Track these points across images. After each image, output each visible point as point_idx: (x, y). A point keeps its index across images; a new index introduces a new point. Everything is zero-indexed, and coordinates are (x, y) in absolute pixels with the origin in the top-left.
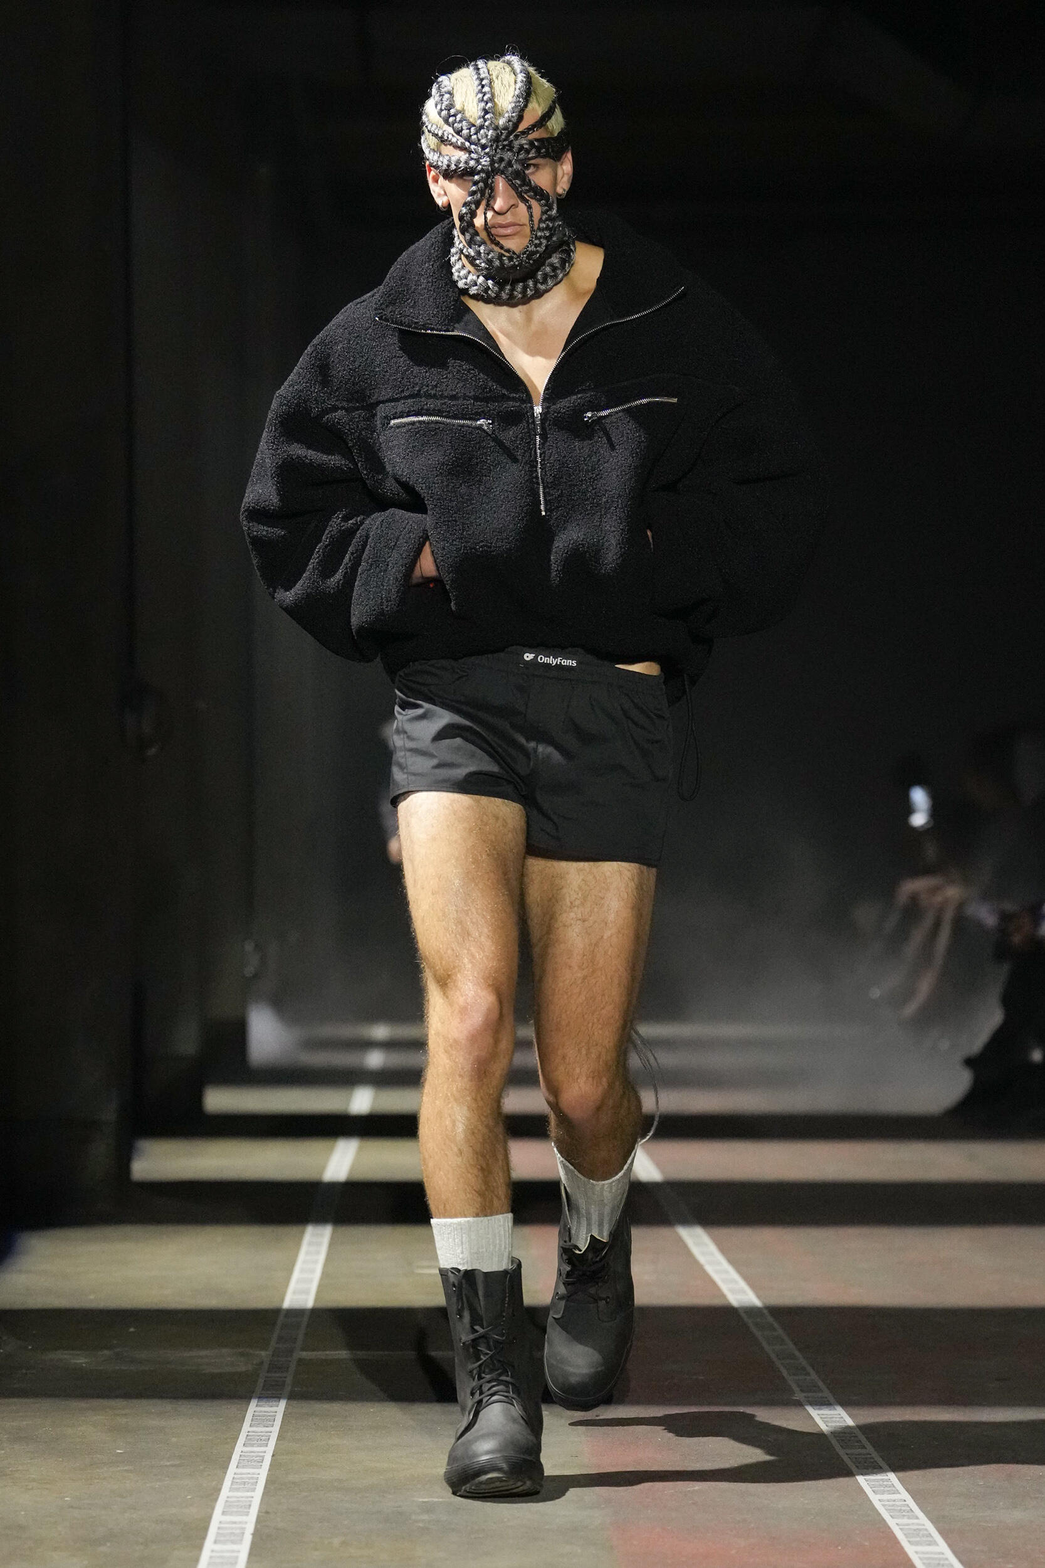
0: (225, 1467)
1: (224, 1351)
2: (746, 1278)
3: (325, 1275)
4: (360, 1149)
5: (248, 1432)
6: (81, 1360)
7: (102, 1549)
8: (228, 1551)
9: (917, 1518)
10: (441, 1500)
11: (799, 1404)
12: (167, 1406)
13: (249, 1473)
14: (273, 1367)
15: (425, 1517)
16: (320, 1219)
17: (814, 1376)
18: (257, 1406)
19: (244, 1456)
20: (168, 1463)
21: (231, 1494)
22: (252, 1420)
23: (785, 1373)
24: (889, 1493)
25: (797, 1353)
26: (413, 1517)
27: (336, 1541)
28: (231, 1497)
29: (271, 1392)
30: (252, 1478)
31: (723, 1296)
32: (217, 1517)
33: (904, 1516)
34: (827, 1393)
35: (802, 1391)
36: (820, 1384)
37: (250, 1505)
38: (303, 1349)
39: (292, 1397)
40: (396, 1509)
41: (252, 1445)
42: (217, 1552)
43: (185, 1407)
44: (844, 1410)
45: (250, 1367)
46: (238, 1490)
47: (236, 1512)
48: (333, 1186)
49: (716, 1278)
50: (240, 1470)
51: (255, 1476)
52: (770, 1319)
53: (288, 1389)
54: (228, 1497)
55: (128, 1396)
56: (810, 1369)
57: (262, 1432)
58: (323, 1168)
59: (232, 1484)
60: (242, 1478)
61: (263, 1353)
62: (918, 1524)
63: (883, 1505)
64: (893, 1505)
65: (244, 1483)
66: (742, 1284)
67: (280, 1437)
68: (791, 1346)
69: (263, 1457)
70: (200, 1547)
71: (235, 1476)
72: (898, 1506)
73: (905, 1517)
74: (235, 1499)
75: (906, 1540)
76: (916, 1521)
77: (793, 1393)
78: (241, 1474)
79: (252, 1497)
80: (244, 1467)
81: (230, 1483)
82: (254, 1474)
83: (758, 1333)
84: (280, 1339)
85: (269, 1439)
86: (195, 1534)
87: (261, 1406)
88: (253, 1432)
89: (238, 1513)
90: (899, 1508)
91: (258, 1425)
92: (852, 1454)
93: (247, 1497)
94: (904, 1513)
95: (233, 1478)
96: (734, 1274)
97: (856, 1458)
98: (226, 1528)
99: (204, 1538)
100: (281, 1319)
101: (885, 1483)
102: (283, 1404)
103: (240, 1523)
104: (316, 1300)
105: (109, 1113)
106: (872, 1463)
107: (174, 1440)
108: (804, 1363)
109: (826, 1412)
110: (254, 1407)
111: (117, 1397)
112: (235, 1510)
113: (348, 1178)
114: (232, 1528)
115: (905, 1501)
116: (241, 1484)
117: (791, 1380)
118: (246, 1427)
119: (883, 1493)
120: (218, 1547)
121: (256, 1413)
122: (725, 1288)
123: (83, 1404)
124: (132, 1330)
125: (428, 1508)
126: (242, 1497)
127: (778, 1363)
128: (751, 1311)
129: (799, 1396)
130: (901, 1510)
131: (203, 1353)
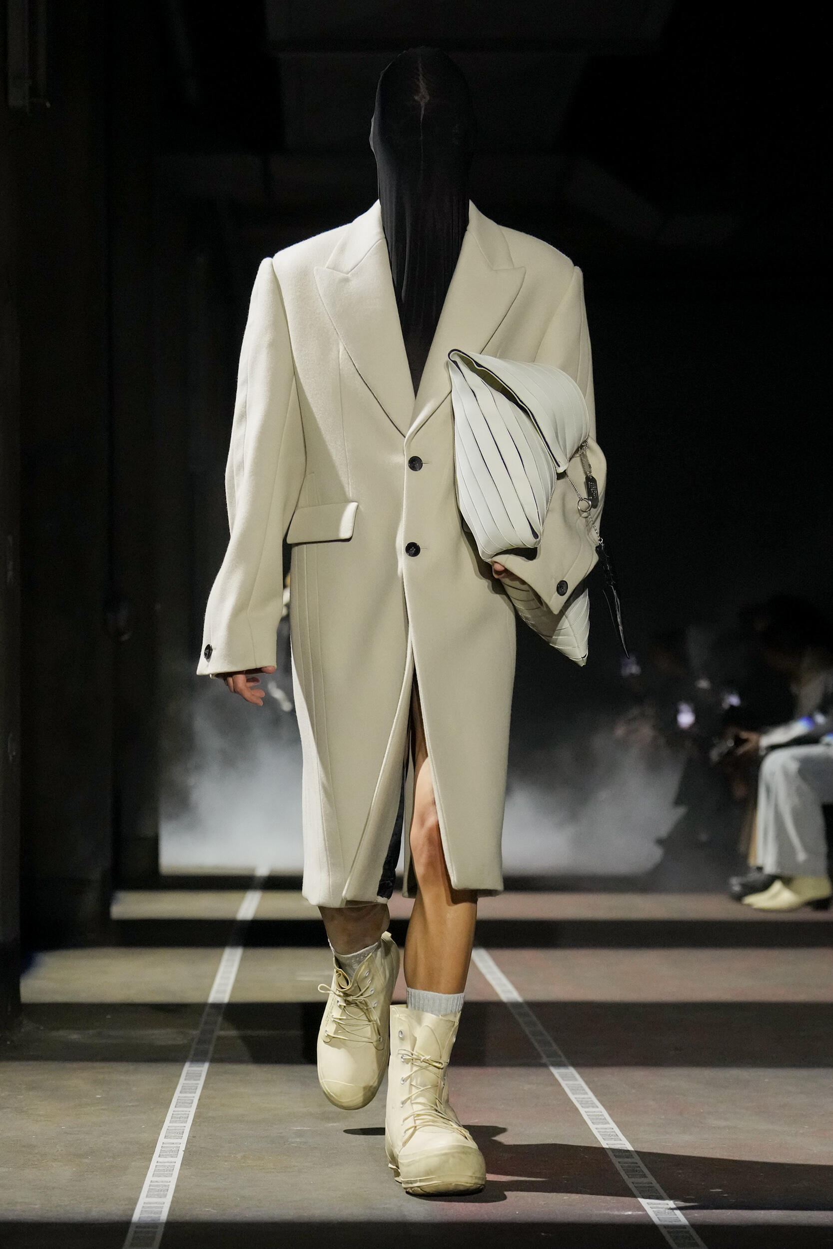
0: (168, 1107)
1: (169, 1030)
2: (513, 983)
3: (237, 981)
4: (262, 898)
5: (184, 1084)
6: (74, 1036)
7: (86, 1160)
8: (168, 1162)
9: (621, 1140)
10: (308, 1128)
11: (545, 1065)
12: (131, 1067)
13: (183, 1111)
14: (201, 1042)
15: (298, 1140)
16: (235, 944)
17: (555, 1047)
18: (190, 1067)
19: (180, 1100)
20: (130, 1104)
21: (171, 1125)
22: (186, 1077)
23: (536, 1045)
24: (603, 1123)
25: (545, 1032)
26: (290, 1140)
27: (239, 1156)
28: (172, 1127)
29: (198, 1058)
30: (185, 1114)
31: (497, 994)
32: (161, 1139)
33: (612, 1138)
34: (563, 1059)
35: (548, 1057)
36: (560, 1053)
37: (183, 1132)
38: (222, 1029)
39: (213, 1061)
40: (279, 1134)
41: (186, 1092)
42: (160, 1163)
43: (143, 1067)
44: (576, 1070)
45: (186, 1041)
46: (176, 1122)
47: (174, 1136)
48: (244, 923)
49: (493, 983)
50: (177, 1109)
51: (187, 1113)
52: (527, 1009)
53: (210, 1055)
54: (168, 1127)
55: (105, 1059)
56: (554, 1044)
57: (192, 1084)
58: (237, 911)
59: (172, 1118)
60: (178, 1114)
61: (195, 1032)
62: (622, 1144)
63: (599, 1132)
64: (605, 1132)
65: (180, 1117)
66: (510, 987)
67: (204, 1087)
68: (540, 1027)
69: (193, 1100)
70: (150, 1160)
71: (174, 1113)
72: (608, 1132)
73: (613, 1140)
74: (174, 1128)
75: (612, 1154)
76: (619, 1142)
77: (541, 1057)
78: (178, 1111)
79: (185, 1127)
80: (180, 1107)
81: (170, 1118)
82: (186, 1111)
83: (520, 1020)
84: (206, 1023)
85: (196, 1089)
86: (146, 1151)
87: (192, 1067)
88: (187, 1084)
89: (175, 1137)
90: (609, 1133)
91: (189, 1079)
92: (579, 1098)
93: (181, 1127)
94: (612, 1137)
95: (173, 1114)
96: (504, 980)
97: (582, 1101)
98: (167, 1147)
99: (153, 1154)
100: (207, 1009)
101: (600, 1117)
102: (206, 1066)
103: (176, 1143)
104: (231, 996)
105: (96, 875)
106: (592, 1104)
107: (134, 1089)
108: (549, 1038)
109: (563, 1070)
110: (187, 1068)
111: (97, 1061)
112: (173, 1135)
113: (254, 917)
114: (171, 1147)
115: (613, 1129)
116: (177, 1118)
117: (539, 1049)
118: (182, 1080)
119: (598, 1123)
120: (160, 1160)
121: (189, 1072)
122: (498, 989)
123: (75, 1065)
124: (109, 1017)
125: (300, 1134)
126: (178, 1127)
127: (533, 1040)
128: (516, 1005)
129: (545, 1060)
130: (609, 1135)
131: (156, 1032)
